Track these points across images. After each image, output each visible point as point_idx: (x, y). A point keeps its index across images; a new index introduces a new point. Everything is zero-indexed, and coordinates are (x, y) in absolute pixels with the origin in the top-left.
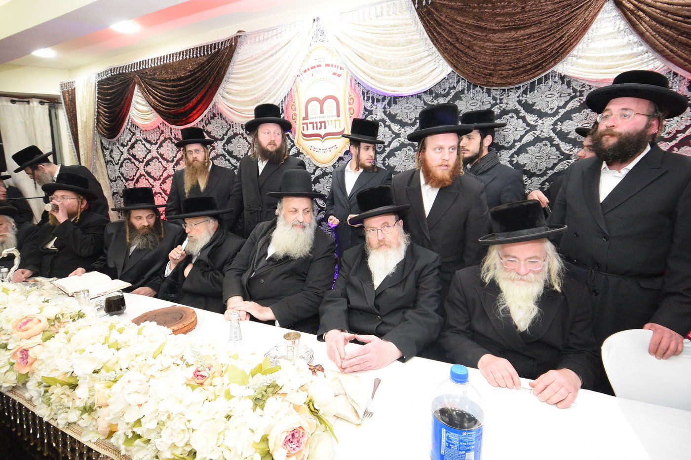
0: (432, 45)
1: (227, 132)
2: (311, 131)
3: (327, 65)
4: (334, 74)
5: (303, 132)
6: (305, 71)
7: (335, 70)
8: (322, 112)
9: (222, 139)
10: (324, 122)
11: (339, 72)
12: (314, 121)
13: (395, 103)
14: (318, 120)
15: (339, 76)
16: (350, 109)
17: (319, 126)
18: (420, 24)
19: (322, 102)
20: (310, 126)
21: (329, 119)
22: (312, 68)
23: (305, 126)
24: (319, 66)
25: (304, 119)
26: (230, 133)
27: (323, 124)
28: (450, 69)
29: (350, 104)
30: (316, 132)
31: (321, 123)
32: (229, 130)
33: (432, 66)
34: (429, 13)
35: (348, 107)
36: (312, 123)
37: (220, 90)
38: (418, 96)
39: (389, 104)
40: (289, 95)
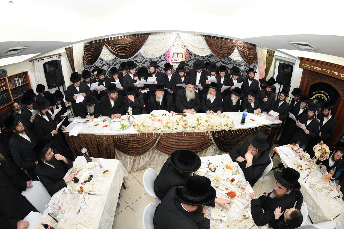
0: (207, 46)
1: (143, 60)
2: (174, 61)
3: (180, 45)
4: (182, 48)
5: (172, 61)
6: (174, 45)
7: (182, 47)
8: (178, 56)
9: (141, 62)
10: (178, 59)
11: (184, 47)
12: (175, 58)
13: (197, 56)
14: (176, 58)
15: (183, 48)
16: (186, 56)
17: (176, 60)
18: (205, 41)
19: (178, 54)
20: (174, 60)
21: (180, 58)
22: (176, 45)
23: (172, 60)
24: (178, 45)
25: (172, 58)
26: (144, 61)
27: (178, 60)
28: (211, 52)
29: (186, 55)
30: (175, 61)
31: (177, 59)
32: (144, 59)
33: (207, 51)
34: (207, 40)
35: (185, 56)
36: (175, 59)
37: (142, 48)
38: (203, 56)
39: (196, 56)
40: (168, 51)
